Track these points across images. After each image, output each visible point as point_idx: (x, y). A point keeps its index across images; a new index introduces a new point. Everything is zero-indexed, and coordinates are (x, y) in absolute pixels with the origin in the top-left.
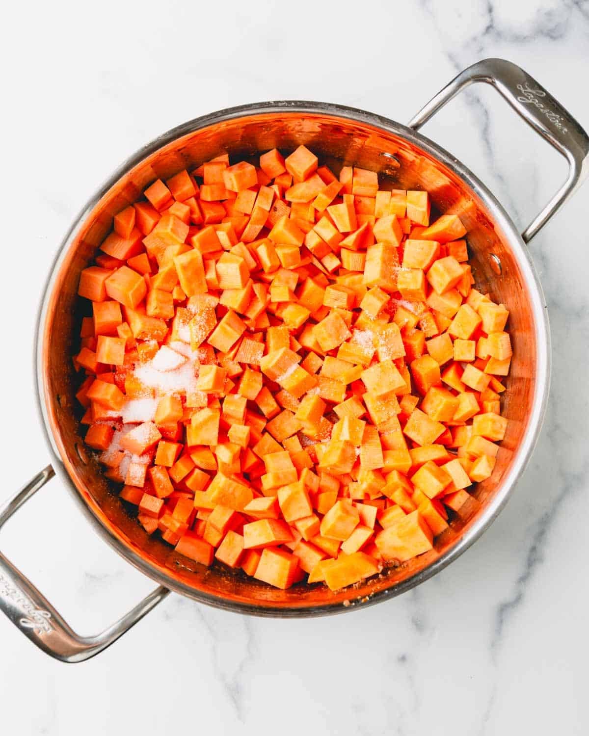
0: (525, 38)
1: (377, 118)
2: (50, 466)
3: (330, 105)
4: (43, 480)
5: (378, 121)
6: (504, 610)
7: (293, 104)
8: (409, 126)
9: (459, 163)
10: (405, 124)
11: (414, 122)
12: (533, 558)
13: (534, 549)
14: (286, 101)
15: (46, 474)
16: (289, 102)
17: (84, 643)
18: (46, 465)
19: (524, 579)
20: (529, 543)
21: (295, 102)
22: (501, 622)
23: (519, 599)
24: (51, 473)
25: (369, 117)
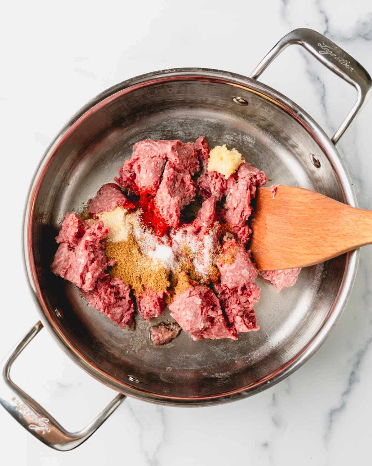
0: (349, 39)
1: (229, 74)
2: (40, 322)
4: (36, 331)
5: (231, 76)
6: (333, 413)
8: (251, 77)
10: (248, 76)
11: (253, 74)
12: (353, 379)
13: (353, 373)
14: (170, 69)
15: (37, 327)
18: (37, 321)
19: (346, 393)
20: (350, 369)
22: (331, 421)
23: (343, 406)
24: (41, 326)
25: (224, 74)
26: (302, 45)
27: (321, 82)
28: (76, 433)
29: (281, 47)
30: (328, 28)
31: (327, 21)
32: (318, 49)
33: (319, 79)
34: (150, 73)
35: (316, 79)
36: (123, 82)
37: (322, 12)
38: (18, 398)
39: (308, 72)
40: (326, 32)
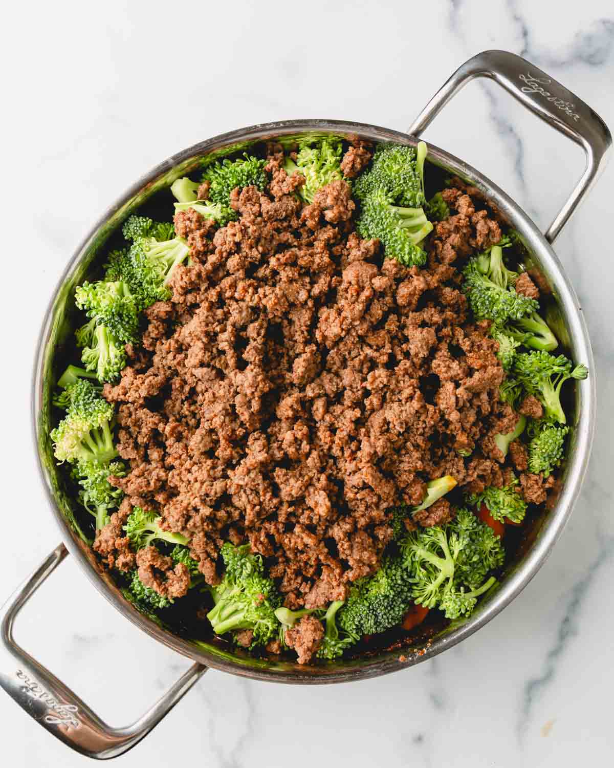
0: (563, 63)
1: (373, 129)
2: (63, 545)
3: (321, 121)
4: (56, 561)
5: (375, 132)
6: (533, 687)
7: (281, 125)
8: (409, 133)
9: (467, 166)
10: (405, 132)
11: (414, 128)
12: (565, 631)
13: (566, 620)
14: (274, 123)
15: (58, 553)
16: (277, 123)
17: (118, 736)
18: (58, 544)
19: (555, 653)
20: (563, 613)
21: (284, 122)
22: (529, 700)
23: (549, 676)
24: (64, 553)
25: (364, 129)
26: (493, 77)
27: (515, 135)
28: (124, 729)
29: (459, 82)
30: (527, 44)
31: (525, 34)
32: (519, 84)
33: (511, 130)
34: (240, 130)
35: (506, 129)
36: (196, 146)
37: (517, 19)
38: (26, 672)
39: (494, 118)
40: (524, 52)
